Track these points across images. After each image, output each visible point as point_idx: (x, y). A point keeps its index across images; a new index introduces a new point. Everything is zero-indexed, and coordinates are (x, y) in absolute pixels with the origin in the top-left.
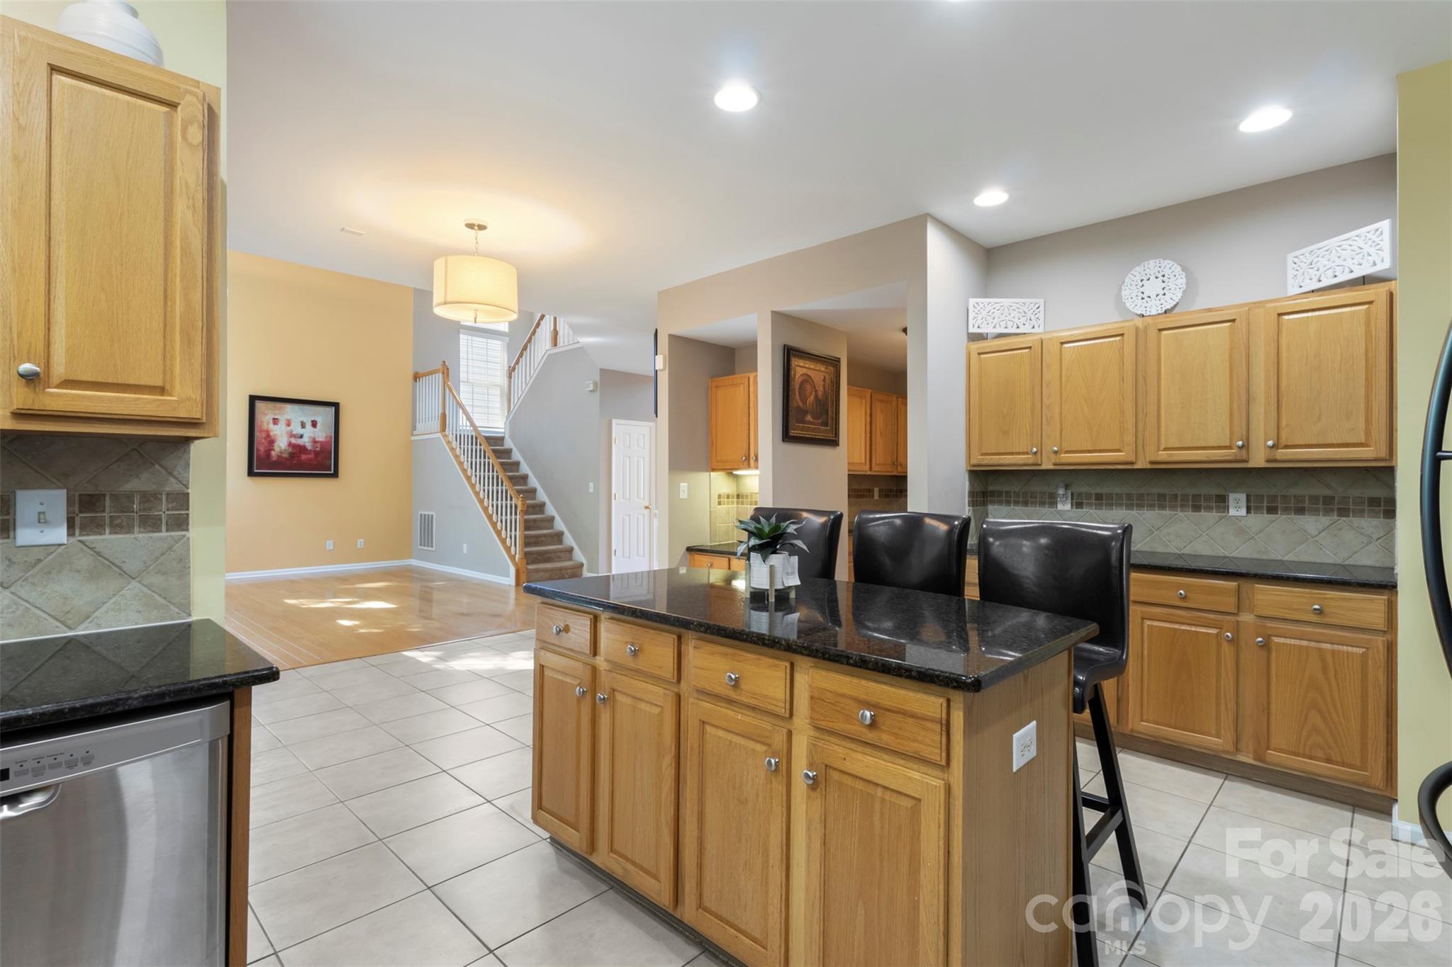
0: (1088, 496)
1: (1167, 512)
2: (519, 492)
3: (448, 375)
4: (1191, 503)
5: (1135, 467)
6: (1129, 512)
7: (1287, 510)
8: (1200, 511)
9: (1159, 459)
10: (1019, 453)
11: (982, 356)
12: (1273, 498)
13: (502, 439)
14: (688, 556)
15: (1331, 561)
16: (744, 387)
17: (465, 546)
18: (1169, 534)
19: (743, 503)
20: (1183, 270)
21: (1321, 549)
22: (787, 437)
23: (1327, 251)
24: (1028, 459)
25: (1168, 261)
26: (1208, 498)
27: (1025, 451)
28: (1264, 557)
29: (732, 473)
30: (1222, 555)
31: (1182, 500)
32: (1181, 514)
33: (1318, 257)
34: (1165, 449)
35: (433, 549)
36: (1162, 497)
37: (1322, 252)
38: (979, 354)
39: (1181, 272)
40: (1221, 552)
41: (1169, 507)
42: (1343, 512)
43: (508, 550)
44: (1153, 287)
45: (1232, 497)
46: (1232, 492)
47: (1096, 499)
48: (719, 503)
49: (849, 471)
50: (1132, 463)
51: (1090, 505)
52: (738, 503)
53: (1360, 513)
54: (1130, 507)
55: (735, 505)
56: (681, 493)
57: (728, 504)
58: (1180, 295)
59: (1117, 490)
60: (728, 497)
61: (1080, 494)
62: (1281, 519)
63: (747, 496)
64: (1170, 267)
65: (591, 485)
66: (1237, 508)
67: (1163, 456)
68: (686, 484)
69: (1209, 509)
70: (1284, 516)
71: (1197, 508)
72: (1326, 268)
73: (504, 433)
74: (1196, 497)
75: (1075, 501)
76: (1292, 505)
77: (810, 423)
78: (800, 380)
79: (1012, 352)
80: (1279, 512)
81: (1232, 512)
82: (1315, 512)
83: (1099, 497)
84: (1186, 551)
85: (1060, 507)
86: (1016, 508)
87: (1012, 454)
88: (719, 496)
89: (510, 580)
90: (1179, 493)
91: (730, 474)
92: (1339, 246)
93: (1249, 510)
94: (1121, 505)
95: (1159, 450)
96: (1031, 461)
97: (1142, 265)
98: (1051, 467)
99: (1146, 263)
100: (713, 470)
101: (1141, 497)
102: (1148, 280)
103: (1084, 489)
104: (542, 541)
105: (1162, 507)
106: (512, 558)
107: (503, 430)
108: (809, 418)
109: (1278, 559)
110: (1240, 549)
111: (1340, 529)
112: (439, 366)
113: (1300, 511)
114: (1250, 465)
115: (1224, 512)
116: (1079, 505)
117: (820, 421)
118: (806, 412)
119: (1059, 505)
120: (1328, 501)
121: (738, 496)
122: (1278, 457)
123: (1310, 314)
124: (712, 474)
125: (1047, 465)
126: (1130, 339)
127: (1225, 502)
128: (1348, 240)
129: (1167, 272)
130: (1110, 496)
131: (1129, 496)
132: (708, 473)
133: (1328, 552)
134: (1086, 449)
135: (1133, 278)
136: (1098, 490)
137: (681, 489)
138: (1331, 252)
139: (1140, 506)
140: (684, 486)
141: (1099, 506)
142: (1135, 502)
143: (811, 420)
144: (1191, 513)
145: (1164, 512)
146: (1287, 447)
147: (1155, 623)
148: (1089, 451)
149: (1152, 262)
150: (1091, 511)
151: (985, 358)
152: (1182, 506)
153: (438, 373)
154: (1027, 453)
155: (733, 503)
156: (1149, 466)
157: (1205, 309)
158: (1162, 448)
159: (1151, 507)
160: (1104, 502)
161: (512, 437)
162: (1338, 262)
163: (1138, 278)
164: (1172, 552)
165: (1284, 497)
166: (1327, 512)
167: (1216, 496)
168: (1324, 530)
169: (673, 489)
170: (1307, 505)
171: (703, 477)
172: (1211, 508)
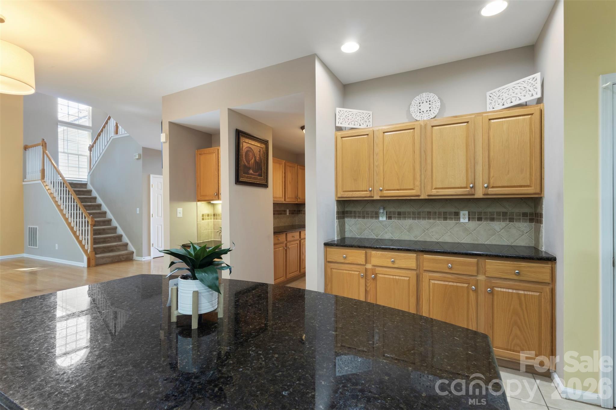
0: (394, 213)
1: (432, 221)
2: (90, 214)
3: (46, 147)
4: (442, 216)
5: (420, 198)
6: (414, 221)
7: (486, 219)
8: (447, 220)
9: (432, 194)
10: (362, 191)
11: (343, 139)
12: (480, 213)
13: (85, 185)
15: (506, 244)
16: (215, 155)
17: (57, 245)
18: (432, 232)
19: (217, 219)
20: (439, 99)
21: (501, 238)
22: (238, 181)
23: (507, 90)
24: (367, 194)
25: (432, 94)
26: (450, 213)
27: (366, 190)
28: (476, 242)
29: (210, 203)
30: (457, 242)
31: (438, 215)
32: (438, 222)
33: (503, 93)
34: (436, 189)
35: (37, 247)
36: (429, 213)
37: (505, 91)
38: (342, 138)
39: (438, 99)
40: (457, 241)
41: (433, 218)
42: (511, 220)
43: (83, 247)
44: (425, 107)
45: (462, 213)
46: (461, 211)
47: (398, 215)
48: (203, 219)
49: (274, 201)
50: (419, 196)
51: (395, 217)
52: (214, 219)
53: (519, 220)
54: (414, 218)
55: (213, 220)
56: (178, 214)
57: (208, 219)
58: (438, 111)
59: (408, 210)
60: (208, 215)
61: (390, 212)
62: (484, 223)
63: (219, 215)
64: (433, 97)
65: (138, 209)
66: (464, 218)
67: (434, 192)
68: (182, 209)
69: (451, 219)
70: (485, 222)
71: (445, 219)
72: (506, 99)
73: (87, 181)
74: (445, 213)
75: (388, 216)
76: (489, 217)
77: (252, 174)
78: (246, 150)
79: (359, 137)
80: (483, 220)
81: (462, 220)
82: (499, 220)
83: (399, 214)
84: (440, 240)
85: (381, 219)
86: (359, 220)
87: (359, 191)
88: (203, 215)
89: (84, 264)
90: (437, 211)
91: (209, 203)
92: (514, 87)
93: (469, 220)
94: (409, 218)
95: (432, 189)
96: (368, 195)
97: (420, 95)
98: (379, 198)
99: (422, 94)
100: (199, 201)
101: (419, 213)
102: (423, 103)
103: (392, 210)
104: (109, 240)
105: (429, 218)
106: (86, 251)
107: (86, 180)
108: (251, 171)
109: (483, 243)
110: (465, 239)
111: (510, 228)
112: (40, 141)
113: (492, 219)
114: (476, 197)
115: (458, 220)
116: (390, 218)
117: (257, 174)
118: (249, 168)
119: (380, 218)
120: (505, 214)
121: (214, 215)
122: (489, 193)
123: (504, 120)
124: (199, 203)
125: (376, 197)
126: (417, 131)
127: (458, 216)
128: (518, 84)
129: (431, 99)
130: (404, 213)
131: (414, 213)
132: (196, 203)
133: (505, 239)
134: (396, 188)
135: (415, 101)
136: (399, 210)
137: (178, 211)
138: (509, 90)
139: (419, 218)
140: (180, 210)
141: (399, 218)
142: (416, 216)
143: (253, 173)
144: (442, 221)
145: (430, 221)
146: (493, 187)
147: (436, 282)
148: (398, 190)
149: (424, 94)
150: (396, 221)
151: (344, 140)
152: (439, 218)
153: (40, 146)
154: (367, 191)
155: (211, 219)
156: (427, 198)
157: (453, 116)
158: (434, 188)
159: (424, 218)
160: (402, 216)
161: (92, 184)
162: (514, 95)
163: (418, 102)
164: (434, 241)
165: (485, 212)
166: (504, 220)
167: (454, 212)
168: (503, 229)
169: (173, 212)
170: (495, 216)
171: (194, 204)
172: (452, 219)
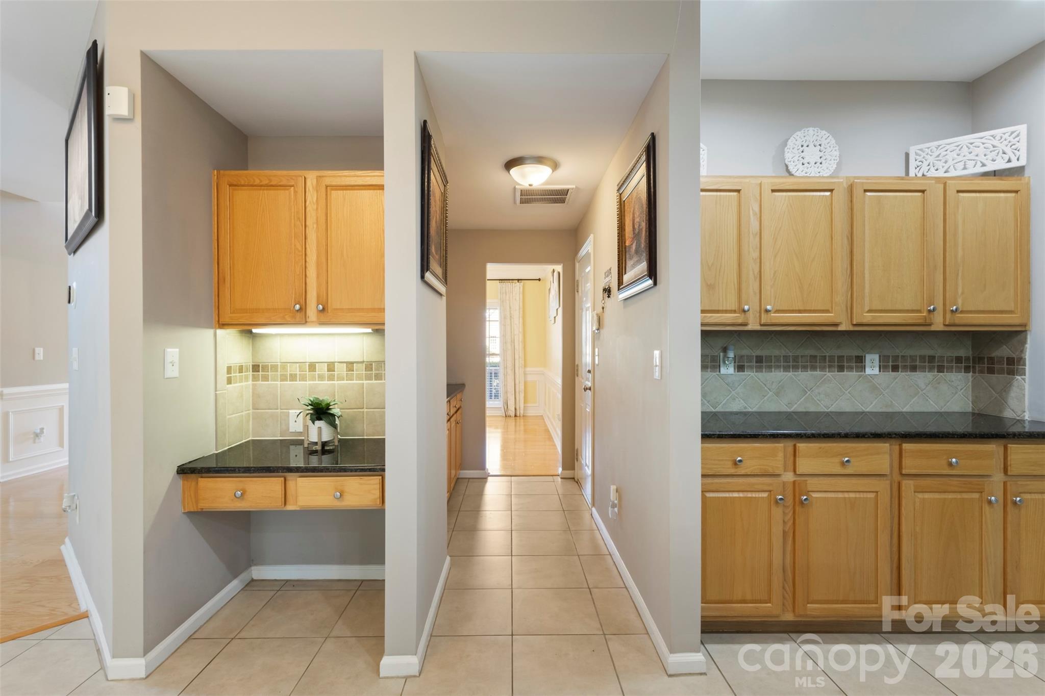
0: (749, 359)
1: (818, 373)
4: (836, 364)
6: (786, 373)
7: (905, 368)
8: (844, 371)
9: (865, 321)
10: (726, 311)
12: (896, 358)
14: (180, 482)
15: (933, 410)
16: (295, 192)
18: (819, 393)
19: (266, 378)
20: (836, 143)
21: (927, 400)
22: (427, 271)
23: (958, 146)
24: (736, 318)
25: (824, 132)
26: (849, 359)
27: (733, 309)
28: (890, 410)
29: (251, 332)
30: (861, 411)
31: (830, 361)
32: (829, 374)
33: (946, 151)
34: (870, 311)
36: (814, 357)
37: (952, 147)
39: (835, 145)
40: (861, 408)
41: (818, 368)
42: (941, 369)
44: (812, 154)
45: (868, 358)
46: (868, 353)
47: (756, 362)
48: (229, 381)
50: (836, 325)
51: (751, 367)
52: (255, 378)
53: (950, 369)
54: (786, 369)
55: (250, 382)
56: (168, 366)
57: (241, 381)
58: (835, 166)
59: (776, 352)
60: (241, 370)
61: (742, 357)
62: (901, 375)
63: (274, 368)
64: (826, 138)
66: (872, 367)
67: (868, 318)
68: (178, 350)
69: (850, 369)
70: (903, 373)
71: (841, 369)
72: (955, 161)
74: (841, 358)
75: (736, 364)
76: (908, 364)
79: (719, 193)
80: (900, 370)
81: (868, 371)
82: (923, 369)
83: (759, 360)
84: (832, 409)
85: (723, 370)
87: (718, 312)
88: (229, 370)
90: (827, 354)
91: (248, 333)
92: (971, 144)
93: (880, 370)
94: (778, 367)
97: (802, 131)
98: (758, 328)
99: (807, 130)
100: (222, 325)
101: (796, 359)
102: (808, 146)
103: (746, 352)
105: (814, 368)
109: (900, 411)
110: (873, 404)
111: (939, 383)
113: (914, 369)
114: (933, 328)
115: (861, 371)
116: (740, 368)
120: (932, 359)
121: (256, 368)
124: (220, 332)
125: (753, 326)
126: (840, 198)
127: (862, 363)
128: (982, 138)
129: (824, 142)
130: (769, 359)
131: (786, 358)
132: (211, 331)
133: (932, 402)
134: (797, 309)
136: (759, 352)
137: (169, 359)
138: (962, 147)
139: (796, 368)
140: (172, 353)
141: (759, 369)
142: (791, 364)
144: (836, 373)
145: (815, 373)
146: (962, 312)
148: (800, 311)
149: (811, 129)
150: (752, 374)
152: (830, 367)
154: (738, 312)
155: (247, 379)
157: (899, 177)
158: (867, 309)
159: (805, 368)
160: (764, 364)
162: (972, 156)
163: (799, 143)
164: (822, 410)
165: (903, 357)
166: (931, 369)
167: (855, 356)
168: (929, 384)
169: (154, 359)
170: (918, 363)
171: (206, 335)
172: (852, 368)
